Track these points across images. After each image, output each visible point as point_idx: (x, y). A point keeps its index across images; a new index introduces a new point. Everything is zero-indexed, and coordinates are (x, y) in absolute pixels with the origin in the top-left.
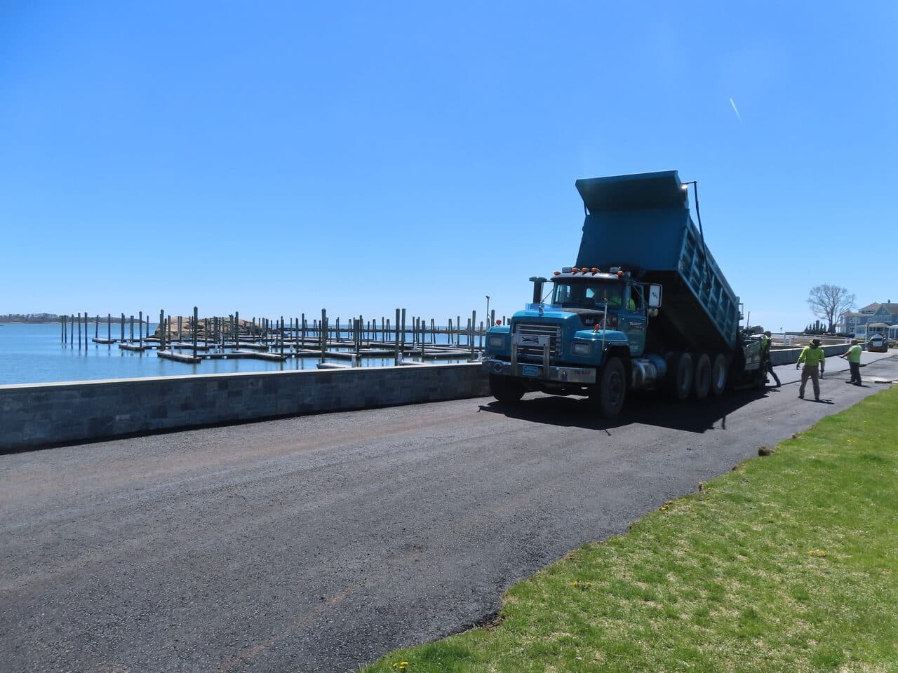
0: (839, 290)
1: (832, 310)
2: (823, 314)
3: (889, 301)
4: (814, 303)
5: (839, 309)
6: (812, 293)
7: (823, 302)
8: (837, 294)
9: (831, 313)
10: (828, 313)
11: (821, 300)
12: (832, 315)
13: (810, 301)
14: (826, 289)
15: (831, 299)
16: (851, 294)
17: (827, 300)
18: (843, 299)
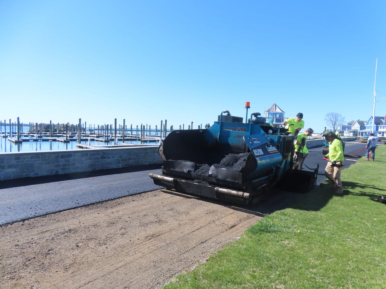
0: (338, 115)
1: (335, 123)
2: (331, 125)
3: (359, 120)
4: (328, 120)
5: (338, 123)
6: (327, 116)
7: (331, 120)
8: (337, 117)
9: (334, 125)
10: (333, 125)
11: (331, 119)
12: (335, 125)
13: (326, 119)
14: (333, 114)
15: (335, 119)
16: (342, 116)
17: (333, 119)
18: (340, 119)
